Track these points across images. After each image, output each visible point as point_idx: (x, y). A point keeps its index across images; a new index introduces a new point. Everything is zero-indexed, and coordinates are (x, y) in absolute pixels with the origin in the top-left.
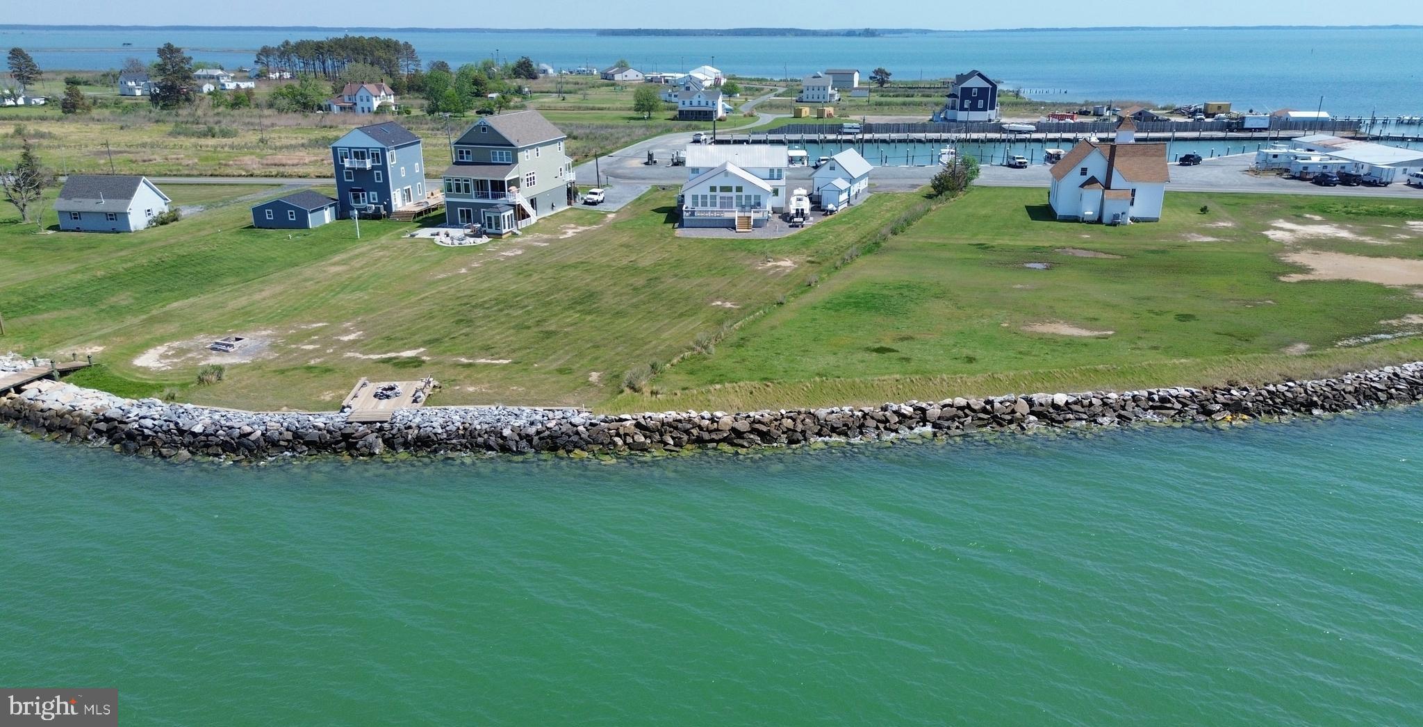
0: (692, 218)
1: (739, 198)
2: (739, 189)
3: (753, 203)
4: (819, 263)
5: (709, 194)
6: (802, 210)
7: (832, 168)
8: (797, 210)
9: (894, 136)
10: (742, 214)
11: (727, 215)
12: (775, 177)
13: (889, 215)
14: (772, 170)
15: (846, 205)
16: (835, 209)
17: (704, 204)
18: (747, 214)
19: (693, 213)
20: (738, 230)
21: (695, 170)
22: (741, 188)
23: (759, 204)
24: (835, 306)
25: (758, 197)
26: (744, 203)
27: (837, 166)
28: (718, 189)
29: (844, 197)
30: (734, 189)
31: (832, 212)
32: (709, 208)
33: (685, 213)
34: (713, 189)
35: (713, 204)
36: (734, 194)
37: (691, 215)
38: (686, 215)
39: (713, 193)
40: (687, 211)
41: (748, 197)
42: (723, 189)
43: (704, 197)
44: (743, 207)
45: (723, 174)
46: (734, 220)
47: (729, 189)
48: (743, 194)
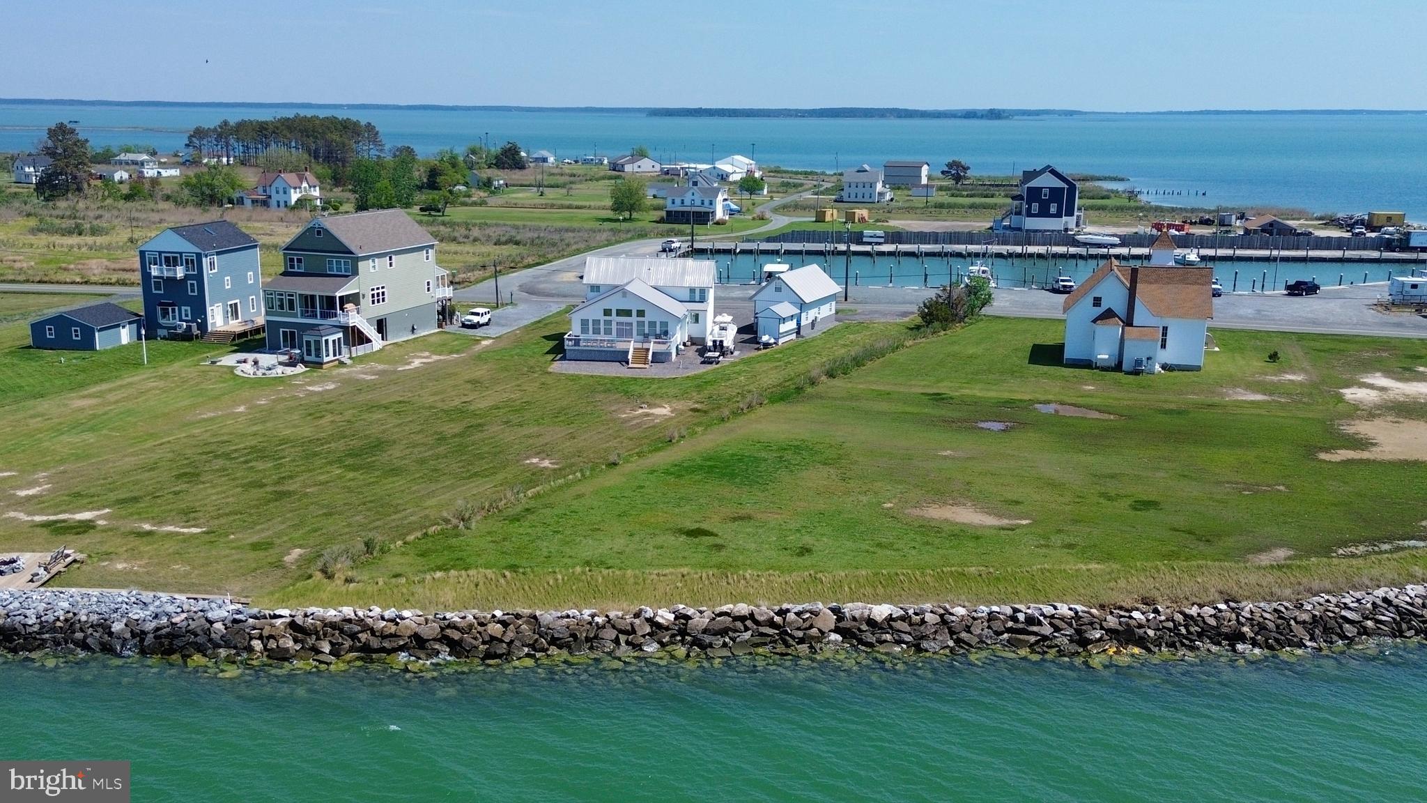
0: (576, 348)
1: (641, 324)
2: (641, 313)
3: (658, 332)
4: (705, 412)
5: (603, 318)
6: (721, 342)
7: (778, 289)
8: (714, 342)
9: (925, 248)
10: (639, 345)
11: (620, 346)
12: (697, 298)
13: (843, 351)
14: (692, 290)
15: (794, 336)
16: (772, 341)
17: (597, 331)
18: (646, 346)
19: (577, 342)
20: (631, 365)
21: (595, 288)
22: (644, 311)
23: (666, 333)
24: (680, 471)
25: (664, 324)
26: (646, 331)
27: (784, 287)
28: (614, 313)
29: (792, 325)
30: (634, 313)
31: (766, 345)
32: (602, 336)
33: (566, 342)
34: (607, 312)
35: (608, 332)
36: (634, 319)
37: (575, 345)
38: (568, 345)
39: (608, 318)
40: (571, 340)
41: (652, 324)
42: (620, 313)
43: (596, 322)
44: (646, 336)
45: (620, 294)
46: (627, 352)
47: (628, 313)
48: (646, 319)
